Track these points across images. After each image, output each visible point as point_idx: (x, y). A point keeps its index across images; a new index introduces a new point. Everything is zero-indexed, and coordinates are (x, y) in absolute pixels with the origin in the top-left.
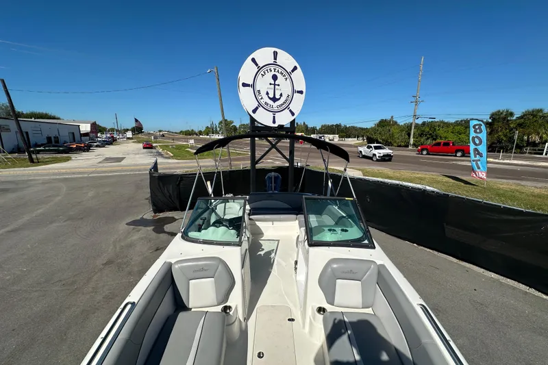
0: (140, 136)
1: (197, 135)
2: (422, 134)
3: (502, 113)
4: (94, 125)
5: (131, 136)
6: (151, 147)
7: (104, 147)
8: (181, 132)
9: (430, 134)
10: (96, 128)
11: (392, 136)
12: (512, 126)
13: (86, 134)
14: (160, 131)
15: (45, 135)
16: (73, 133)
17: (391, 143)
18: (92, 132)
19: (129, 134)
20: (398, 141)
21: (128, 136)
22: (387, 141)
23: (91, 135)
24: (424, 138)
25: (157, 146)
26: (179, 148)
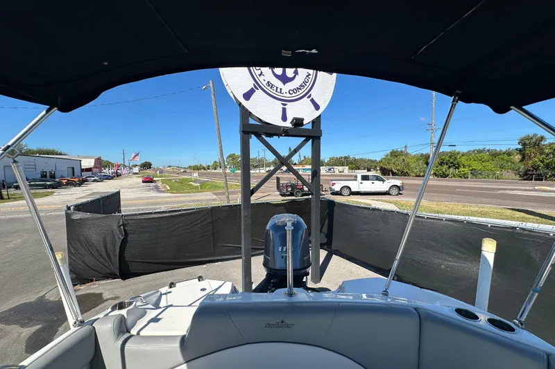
0: (148, 171)
1: (204, 169)
2: (442, 163)
3: (531, 138)
4: (98, 161)
5: (137, 171)
6: (151, 181)
7: (102, 181)
8: (190, 167)
9: (452, 163)
10: (100, 163)
11: (408, 165)
12: (547, 151)
13: (89, 170)
14: (170, 167)
15: (39, 170)
16: (73, 168)
17: (407, 173)
18: (95, 167)
19: (136, 170)
20: (416, 171)
21: (134, 171)
22: (402, 172)
23: (94, 170)
24: (446, 167)
25: (158, 180)
26: (182, 182)
